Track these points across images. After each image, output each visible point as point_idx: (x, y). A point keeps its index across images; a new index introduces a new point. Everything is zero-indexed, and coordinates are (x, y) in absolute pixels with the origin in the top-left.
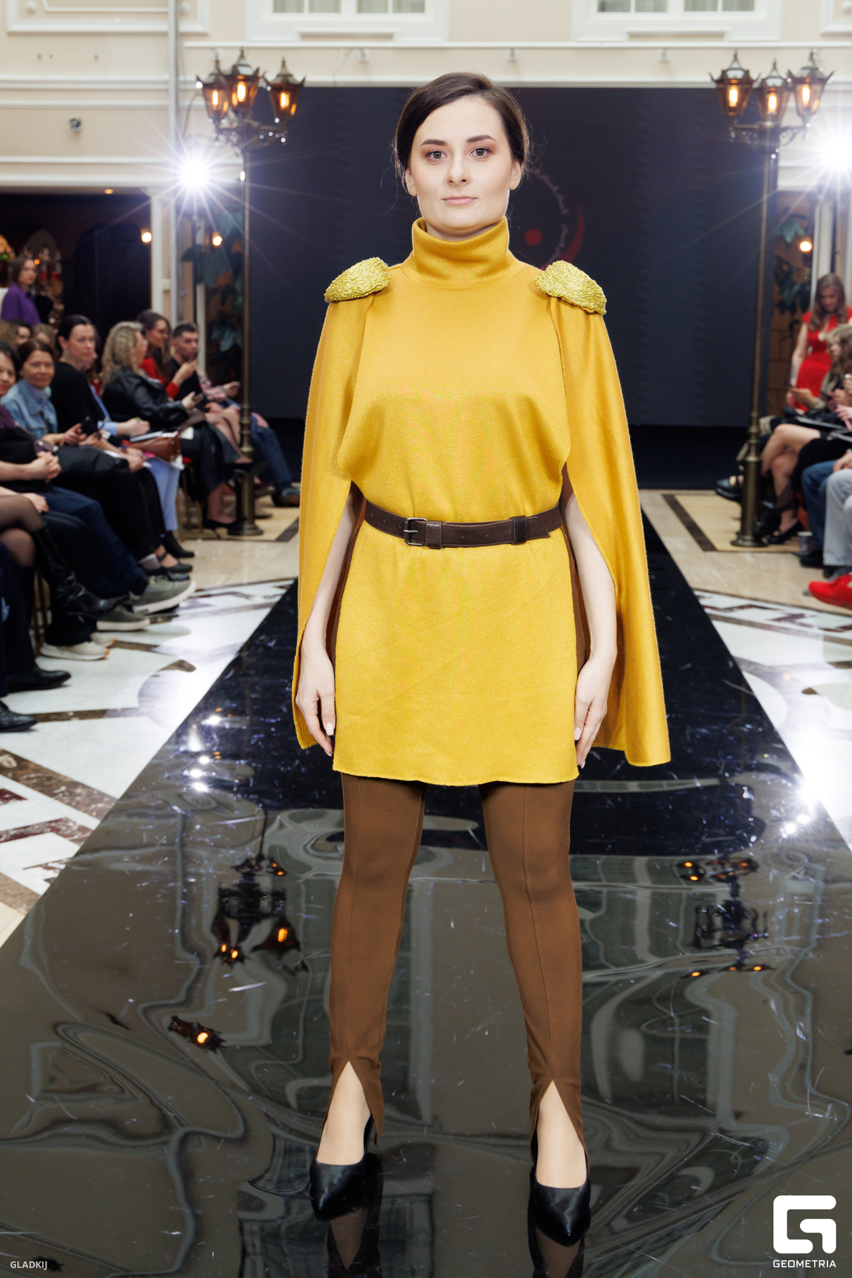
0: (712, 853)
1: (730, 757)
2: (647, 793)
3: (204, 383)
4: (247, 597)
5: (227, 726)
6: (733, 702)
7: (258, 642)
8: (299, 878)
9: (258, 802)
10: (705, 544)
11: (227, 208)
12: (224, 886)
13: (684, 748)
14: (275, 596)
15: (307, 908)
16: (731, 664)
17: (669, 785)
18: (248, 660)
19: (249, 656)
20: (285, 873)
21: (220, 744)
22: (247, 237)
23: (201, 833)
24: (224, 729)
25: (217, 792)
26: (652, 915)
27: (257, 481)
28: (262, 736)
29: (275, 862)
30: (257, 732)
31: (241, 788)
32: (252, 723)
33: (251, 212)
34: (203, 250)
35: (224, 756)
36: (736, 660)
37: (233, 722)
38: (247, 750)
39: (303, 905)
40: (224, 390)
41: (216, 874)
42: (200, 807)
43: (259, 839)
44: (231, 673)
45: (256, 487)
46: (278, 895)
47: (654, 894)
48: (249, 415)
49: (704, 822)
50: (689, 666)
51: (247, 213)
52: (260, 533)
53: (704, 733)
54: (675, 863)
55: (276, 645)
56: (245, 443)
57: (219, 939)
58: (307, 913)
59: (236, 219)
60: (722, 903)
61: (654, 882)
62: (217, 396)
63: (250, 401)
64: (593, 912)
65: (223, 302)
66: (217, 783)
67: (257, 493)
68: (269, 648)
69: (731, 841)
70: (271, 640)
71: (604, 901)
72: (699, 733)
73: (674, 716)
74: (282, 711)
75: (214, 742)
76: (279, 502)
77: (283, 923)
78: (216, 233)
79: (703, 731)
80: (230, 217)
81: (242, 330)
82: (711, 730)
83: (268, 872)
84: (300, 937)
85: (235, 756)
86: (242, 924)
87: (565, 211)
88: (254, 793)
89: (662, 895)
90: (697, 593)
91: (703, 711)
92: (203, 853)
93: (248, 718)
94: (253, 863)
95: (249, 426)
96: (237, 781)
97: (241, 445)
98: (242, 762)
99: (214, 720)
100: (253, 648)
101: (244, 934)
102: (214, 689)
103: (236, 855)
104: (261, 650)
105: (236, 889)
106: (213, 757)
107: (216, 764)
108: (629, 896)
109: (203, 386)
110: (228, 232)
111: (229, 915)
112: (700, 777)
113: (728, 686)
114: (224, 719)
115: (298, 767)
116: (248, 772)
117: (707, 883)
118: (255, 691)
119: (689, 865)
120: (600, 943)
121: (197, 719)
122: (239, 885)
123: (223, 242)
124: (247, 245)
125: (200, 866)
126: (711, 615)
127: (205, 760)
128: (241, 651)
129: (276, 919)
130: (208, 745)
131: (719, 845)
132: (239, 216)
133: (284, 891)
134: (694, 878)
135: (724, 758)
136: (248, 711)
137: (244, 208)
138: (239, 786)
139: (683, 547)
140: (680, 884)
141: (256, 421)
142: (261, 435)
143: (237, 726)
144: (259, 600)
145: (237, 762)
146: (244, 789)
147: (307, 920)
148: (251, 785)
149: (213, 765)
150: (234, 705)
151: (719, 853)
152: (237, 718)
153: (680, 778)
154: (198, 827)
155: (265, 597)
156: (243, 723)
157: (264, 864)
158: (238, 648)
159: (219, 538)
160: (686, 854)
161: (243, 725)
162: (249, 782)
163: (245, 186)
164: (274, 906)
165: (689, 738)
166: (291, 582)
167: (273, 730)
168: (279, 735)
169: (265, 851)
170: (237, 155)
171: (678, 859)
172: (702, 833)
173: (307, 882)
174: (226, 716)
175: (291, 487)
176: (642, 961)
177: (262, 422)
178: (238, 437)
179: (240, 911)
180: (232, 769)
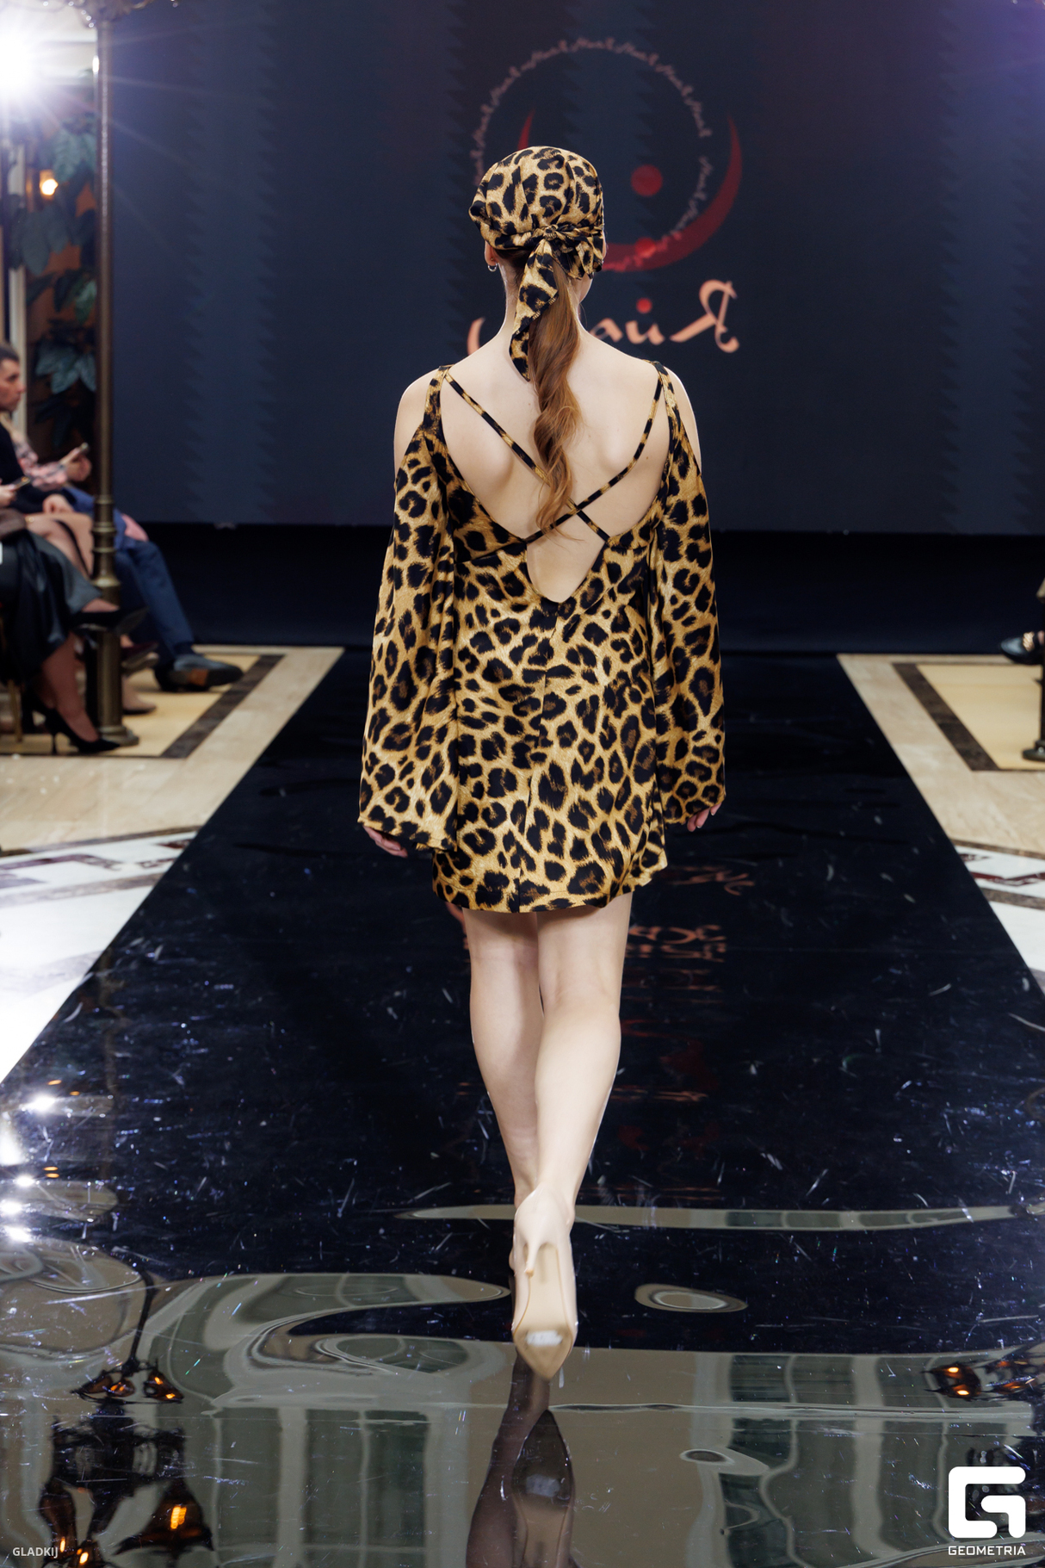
0: (994, 1345)
1: (1027, 1162)
2: (870, 1232)
3: (24, 456)
4: (107, 864)
5: (69, 1113)
6: (1031, 1056)
7: (128, 952)
8: (211, 1408)
9: (127, 1260)
10: (976, 757)
11: (67, 126)
12: (65, 1424)
13: (940, 1144)
14: (162, 861)
15: (225, 1464)
16: (1026, 984)
17: (916, 1218)
18: (109, 986)
19: (110, 977)
20: (179, 1397)
21: (56, 1149)
22: (105, 180)
23: (18, 1322)
24: (63, 1118)
25: (50, 1241)
26: (884, 1467)
27: (126, 642)
28: (136, 1131)
29: (161, 1376)
30: (126, 1125)
31: (96, 1234)
32: (116, 1108)
33: (111, 131)
34: (22, 205)
35: (64, 1173)
36: (1035, 975)
37: (78, 1106)
38: (109, 1159)
39: (218, 1460)
40: (62, 467)
41: (47, 1402)
42: (16, 1275)
43: (135, 1331)
44: (77, 1012)
45: (125, 654)
46: (169, 1442)
47: (888, 1425)
48: (111, 518)
49: (980, 1287)
50: (947, 987)
51: (105, 134)
52: (134, 741)
53: (976, 1115)
54: (928, 1367)
55: (162, 956)
56: (103, 572)
57: (53, 1529)
58: (223, 1476)
59: (84, 146)
60: (1018, 1441)
61: (888, 1402)
62: (50, 480)
63: (111, 491)
64: (773, 1465)
65: (60, 302)
66: (49, 1226)
67: (124, 664)
68: (150, 962)
69: (1032, 1322)
70: (154, 947)
71: (794, 1441)
72: (966, 1115)
73: (919, 1084)
74: (174, 1083)
75: (44, 1143)
76: (170, 683)
77: (178, 1493)
78: (44, 175)
79: (977, 1111)
80: (74, 142)
81: (96, 354)
82: (989, 1111)
83: (149, 1396)
84: (214, 1524)
85: (84, 1173)
86: (97, 1498)
87: (706, 133)
88: (120, 1243)
89: (902, 1427)
90: (960, 850)
91: (974, 1074)
92: (24, 1361)
93: (110, 1097)
94: (116, 1377)
95: (110, 539)
96: (90, 1220)
97: (95, 574)
98: (97, 1182)
99: (43, 1103)
100: (118, 962)
101: (102, 1518)
102: (43, 1043)
103: (84, 1365)
104: (133, 966)
105: (87, 1429)
106: (40, 1172)
107: (47, 1188)
108: (842, 1432)
109: (23, 462)
110: (70, 170)
111: (73, 1479)
112: (970, 1204)
113: (1022, 1024)
114: (62, 1099)
115: (206, 1190)
116: (110, 1200)
117: (986, 1402)
118: (121, 1045)
119: (954, 1370)
120: (787, 1521)
121: (11, 1102)
122: (93, 1422)
123: (56, 189)
124: (105, 194)
125: (18, 1385)
126: (989, 890)
127: (25, 1182)
128: (95, 968)
129: (166, 1486)
130: (32, 1150)
131: (1009, 1333)
132: (90, 140)
133: (181, 1431)
134: (963, 1393)
135: (1016, 1165)
136: (110, 1086)
137: (99, 122)
138: (91, 1229)
139: (934, 764)
140: (940, 1406)
141: (125, 527)
142: (132, 552)
143: (88, 1113)
144: (131, 871)
145: (89, 1184)
146: (103, 1235)
147: (223, 1487)
148: (115, 1227)
149: (43, 1190)
150: (83, 1073)
151: (1006, 1345)
152: (89, 1099)
153: (933, 1205)
154: (13, 1310)
155: (142, 864)
156: (98, 1108)
157: (138, 1379)
158: (90, 964)
159: (55, 752)
160: (944, 1349)
161: (100, 1111)
162: (112, 1221)
163: (100, 83)
164: (161, 1461)
165: (948, 1126)
166: (192, 835)
167: (157, 1119)
168: (169, 1128)
169: (143, 1353)
170: (87, 26)
171: (935, 1358)
172: (976, 1307)
173: (226, 1413)
174: (67, 1094)
175: (192, 653)
176: (865, 1557)
177: (134, 531)
178: (89, 559)
179: (95, 1473)
180: (76, 1196)
